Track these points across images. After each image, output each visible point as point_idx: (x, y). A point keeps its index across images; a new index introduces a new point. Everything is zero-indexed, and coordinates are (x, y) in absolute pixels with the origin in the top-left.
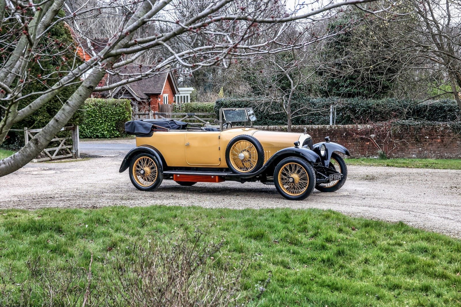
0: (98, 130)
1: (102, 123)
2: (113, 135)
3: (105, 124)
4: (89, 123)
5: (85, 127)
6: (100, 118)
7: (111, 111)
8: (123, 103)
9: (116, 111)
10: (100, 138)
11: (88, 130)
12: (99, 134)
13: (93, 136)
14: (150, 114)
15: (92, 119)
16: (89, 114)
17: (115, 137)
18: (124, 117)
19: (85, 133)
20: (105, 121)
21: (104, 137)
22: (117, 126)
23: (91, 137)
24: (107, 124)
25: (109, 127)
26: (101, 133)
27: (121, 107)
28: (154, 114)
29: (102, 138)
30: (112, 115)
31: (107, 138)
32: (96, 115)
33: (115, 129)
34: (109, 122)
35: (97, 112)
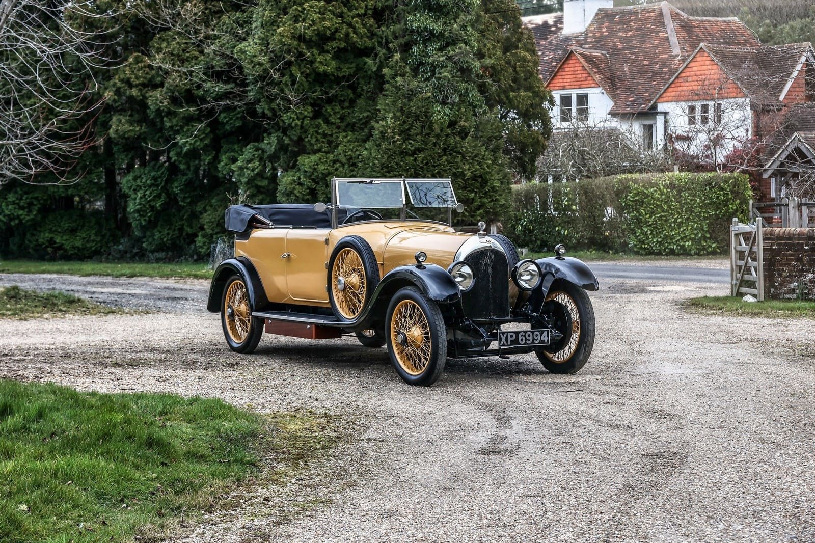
0: (672, 238)
1: (682, 222)
2: (704, 249)
3: (687, 226)
4: (656, 224)
5: (649, 232)
6: (679, 213)
7: (701, 198)
8: (726, 182)
9: (711, 199)
10: (678, 255)
11: (653, 237)
12: (675, 247)
13: (665, 250)
14: (791, 205)
15: (661, 216)
16: (657, 205)
17: (708, 254)
18: (727, 211)
19: (648, 244)
20: (688, 219)
21: (684, 253)
22: (713, 231)
23: (659, 254)
24: (692, 226)
25: (695, 232)
26: (680, 245)
27: (722, 189)
28: (800, 205)
29: (681, 254)
30: (701, 207)
31: (691, 255)
32: (669, 207)
33: (708, 236)
34: (695, 222)
35: (672, 201)
